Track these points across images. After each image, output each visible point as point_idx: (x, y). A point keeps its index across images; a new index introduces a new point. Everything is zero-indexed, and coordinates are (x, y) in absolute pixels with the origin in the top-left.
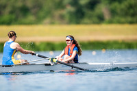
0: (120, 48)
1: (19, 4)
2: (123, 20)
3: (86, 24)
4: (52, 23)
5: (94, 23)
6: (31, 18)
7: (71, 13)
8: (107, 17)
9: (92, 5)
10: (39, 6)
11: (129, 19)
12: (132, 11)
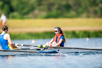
1: (64, 3)
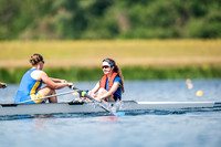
0: (144, 79)
2: (149, 32)
3: (90, 39)
4: (35, 38)
5: (104, 38)
7: (66, 23)
8: (124, 28)
9: (100, 8)
10: (16, 11)
11: (160, 31)
12: (163, 19)
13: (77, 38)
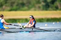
4: (35, 10)
5: (54, 10)
6: (26, 8)
7: (43, 6)
10: (29, 3)
13: (46, 10)
